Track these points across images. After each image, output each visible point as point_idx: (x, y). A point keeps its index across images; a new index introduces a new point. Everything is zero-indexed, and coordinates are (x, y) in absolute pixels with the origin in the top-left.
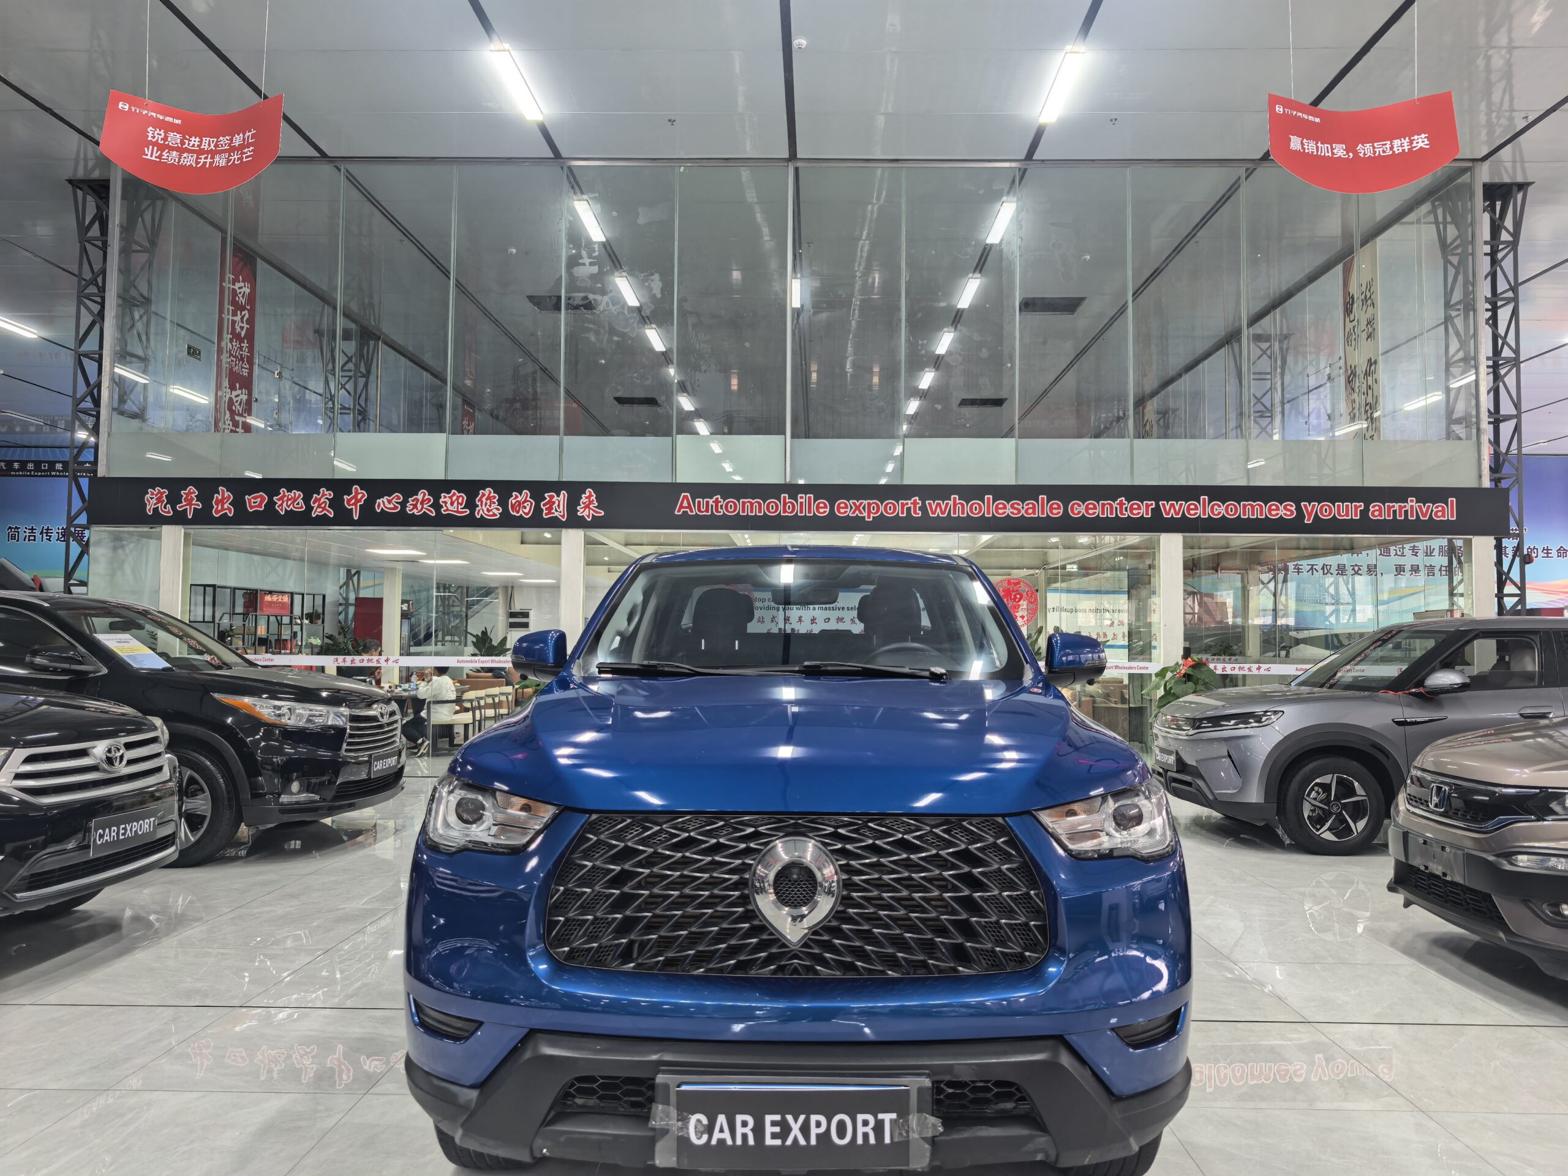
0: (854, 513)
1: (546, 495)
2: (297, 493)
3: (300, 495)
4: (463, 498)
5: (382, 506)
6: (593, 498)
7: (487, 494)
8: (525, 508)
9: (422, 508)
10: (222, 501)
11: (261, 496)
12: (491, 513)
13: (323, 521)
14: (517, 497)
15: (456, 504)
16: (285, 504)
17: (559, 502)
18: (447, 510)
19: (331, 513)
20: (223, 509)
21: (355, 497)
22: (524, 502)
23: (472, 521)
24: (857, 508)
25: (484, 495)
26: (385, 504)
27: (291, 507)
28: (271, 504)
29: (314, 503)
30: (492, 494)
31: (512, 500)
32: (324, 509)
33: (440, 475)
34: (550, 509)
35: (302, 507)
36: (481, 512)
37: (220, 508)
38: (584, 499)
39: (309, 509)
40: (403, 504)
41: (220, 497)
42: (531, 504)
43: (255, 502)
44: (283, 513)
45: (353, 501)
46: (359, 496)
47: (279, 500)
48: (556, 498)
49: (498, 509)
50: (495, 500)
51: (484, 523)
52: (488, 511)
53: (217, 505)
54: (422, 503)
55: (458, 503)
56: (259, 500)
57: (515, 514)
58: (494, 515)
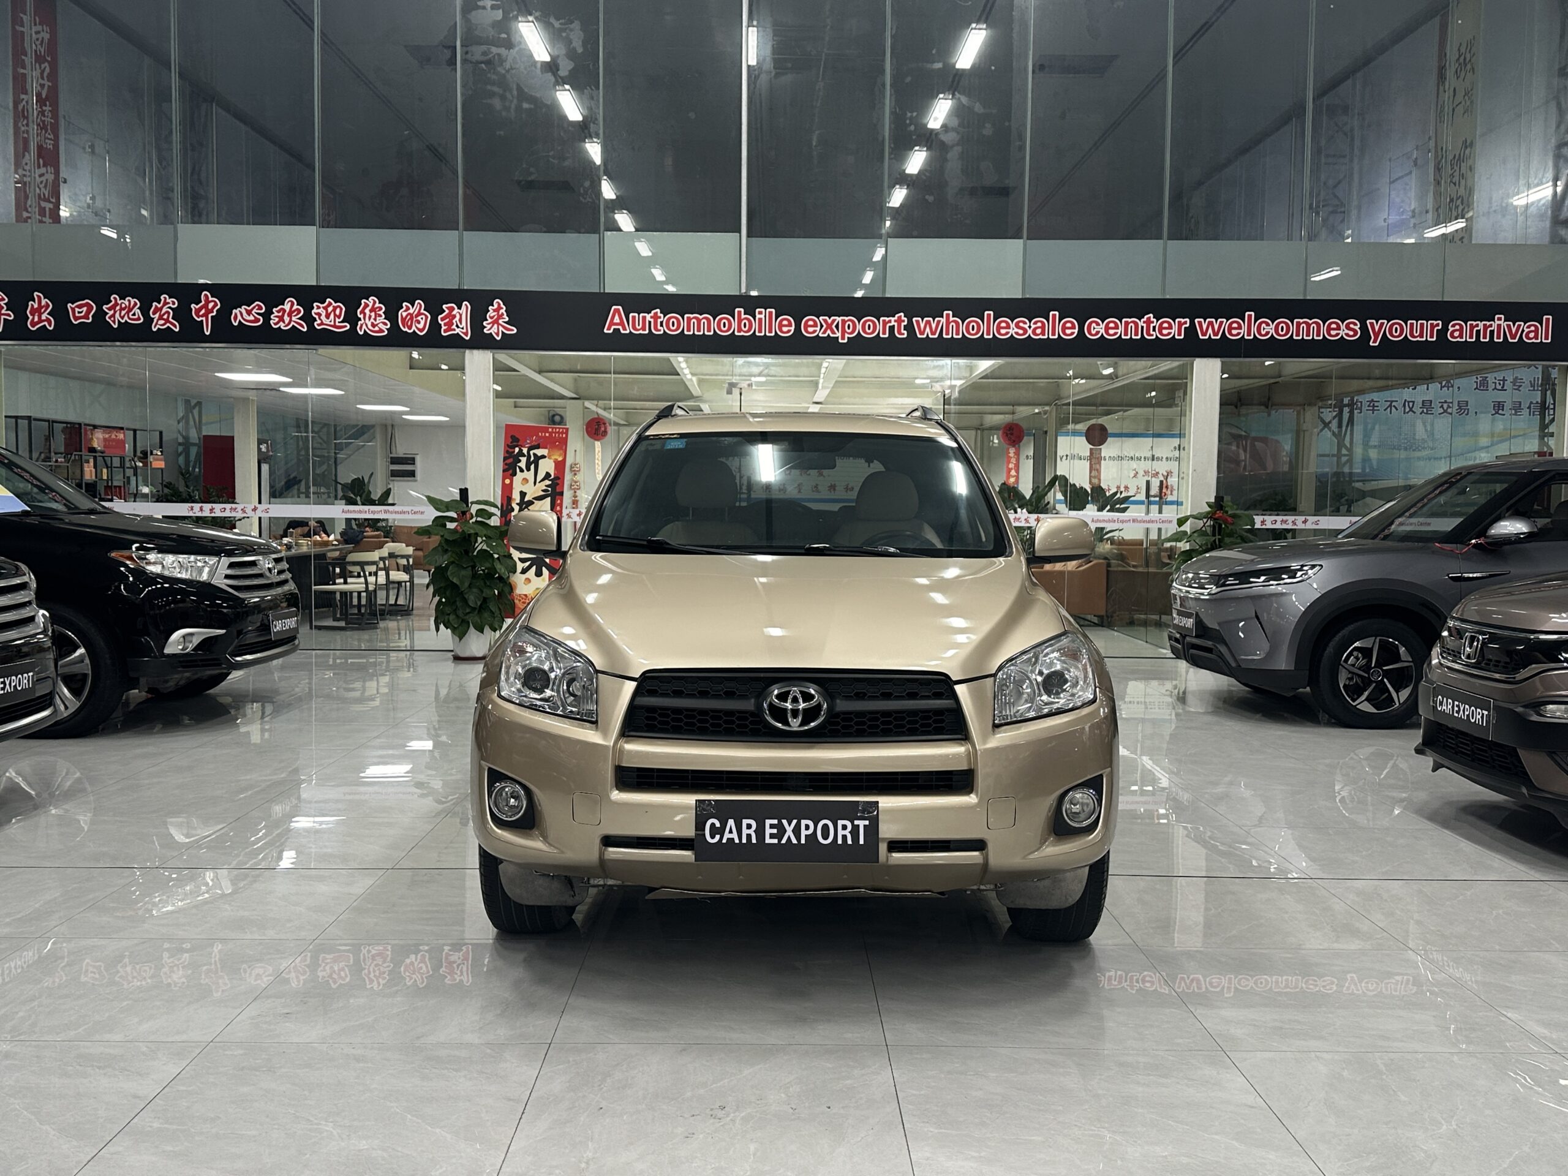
0: (824, 332)
1: (444, 307)
2: (133, 301)
3: (135, 304)
4: (341, 309)
5: (239, 317)
6: (503, 311)
7: (371, 305)
8: (419, 322)
9: (291, 321)
10: (38, 311)
11: (87, 304)
12: (377, 329)
13: (166, 336)
14: (408, 309)
15: (332, 316)
16: (117, 315)
17: (461, 315)
18: (322, 324)
19: (176, 327)
20: (40, 321)
21: (206, 306)
22: (417, 316)
23: (352, 339)
24: (829, 326)
25: (367, 305)
26: (245, 315)
27: (126, 318)
28: (100, 314)
29: (154, 313)
30: (377, 305)
31: (402, 313)
32: (167, 321)
33: (309, 279)
34: (449, 324)
35: (139, 319)
36: (364, 327)
37: (36, 319)
38: (491, 313)
39: (149, 321)
40: (267, 316)
41: (36, 306)
42: (427, 317)
43: (80, 312)
44: (116, 326)
45: (203, 311)
46: (211, 305)
47: (109, 309)
48: (456, 310)
49: (385, 324)
50: (381, 312)
51: (368, 341)
52: (373, 325)
53: (33, 315)
54: (290, 315)
55: (335, 315)
56: (85, 309)
57: (406, 329)
58: (381, 331)
